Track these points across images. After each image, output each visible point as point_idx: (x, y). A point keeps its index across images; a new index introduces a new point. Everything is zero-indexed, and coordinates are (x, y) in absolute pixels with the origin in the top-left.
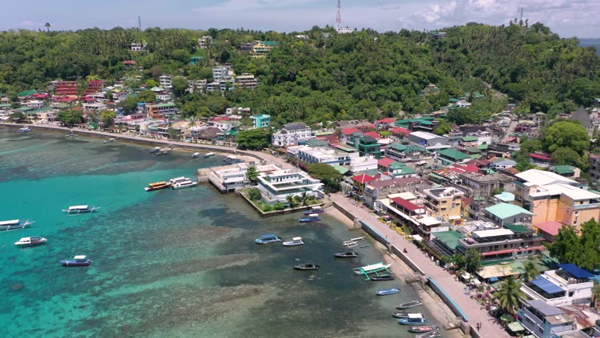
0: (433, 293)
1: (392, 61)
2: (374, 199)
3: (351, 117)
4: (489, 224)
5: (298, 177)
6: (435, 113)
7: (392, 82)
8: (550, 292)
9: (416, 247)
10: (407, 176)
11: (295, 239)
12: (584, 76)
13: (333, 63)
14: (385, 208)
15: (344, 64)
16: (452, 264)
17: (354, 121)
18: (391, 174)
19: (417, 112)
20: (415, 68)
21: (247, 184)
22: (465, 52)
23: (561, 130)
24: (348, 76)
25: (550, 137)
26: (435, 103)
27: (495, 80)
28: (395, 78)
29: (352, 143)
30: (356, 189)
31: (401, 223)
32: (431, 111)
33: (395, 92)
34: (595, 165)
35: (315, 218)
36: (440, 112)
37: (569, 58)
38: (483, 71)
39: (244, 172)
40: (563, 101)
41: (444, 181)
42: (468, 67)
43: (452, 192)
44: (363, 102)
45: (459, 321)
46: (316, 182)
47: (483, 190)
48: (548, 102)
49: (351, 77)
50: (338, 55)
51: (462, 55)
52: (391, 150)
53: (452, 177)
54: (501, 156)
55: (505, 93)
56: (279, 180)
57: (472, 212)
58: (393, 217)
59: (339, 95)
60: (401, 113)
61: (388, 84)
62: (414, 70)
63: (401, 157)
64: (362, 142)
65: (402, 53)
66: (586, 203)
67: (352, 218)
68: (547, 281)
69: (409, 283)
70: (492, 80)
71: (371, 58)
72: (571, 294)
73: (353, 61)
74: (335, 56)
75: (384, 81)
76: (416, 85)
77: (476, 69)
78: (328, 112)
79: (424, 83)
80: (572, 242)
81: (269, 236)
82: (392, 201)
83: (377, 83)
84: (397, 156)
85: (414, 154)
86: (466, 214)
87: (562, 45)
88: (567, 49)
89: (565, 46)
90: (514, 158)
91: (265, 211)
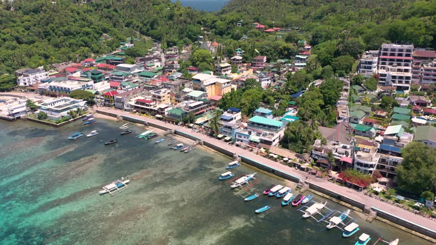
0: (179, 136)
1: (73, 19)
2: (123, 103)
3: (60, 61)
4: (192, 101)
5: (64, 101)
6: (114, 52)
7: (78, 34)
8: (229, 119)
9: (159, 121)
10: (134, 88)
11: (93, 132)
12: (190, 24)
13: (27, 22)
14: (132, 106)
15: (36, 23)
16: (181, 123)
17: (63, 63)
18: (125, 89)
19: (102, 53)
20: (91, 24)
21: (29, 111)
22: (115, 10)
23: (200, 54)
24: (44, 32)
25: (196, 58)
26: (112, 46)
27: (141, 29)
28: (79, 31)
29: (86, 76)
30: (108, 100)
31: (144, 111)
32: (111, 52)
33: (82, 41)
34: (218, 69)
35: (92, 120)
36: (116, 52)
37: (180, 13)
38: (131, 23)
39: (25, 104)
40: (182, 39)
41: (153, 88)
42: (121, 20)
43: (166, 91)
44: (63, 49)
45: (198, 142)
46: (81, 101)
47: (175, 88)
48: (176, 40)
49: (47, 32)
50: (29, 16)
51: (115, 13)
52: (114, 76)
53: (158, 85)
54: (171, 71)
55: (149, 36)
56: (53, 104)
57: (177, 99)
58: (138, 110)
59: (43, 46)
60: (93, 55)
61: (75, 36)
62: (91, 25)
63: (122, 79)
64: (93, 74)
65: (78, 14)
66: (226, 84)
67: (115, 116)
68: (225, 116)
69: (165, 135)
70: (139, 29)
71: (57, 17)
72: (235, 119)
73: (43, 21)
74: (26, 17)
75: (72, 34)
76: (96, 35)
77: (126, 22)
78: (40, 59)
79: (99, 33)
80: (228, 100)
81: (75, 134)
82: (135, 102)
83: (66, 35)
84: (118, 79)
85: (129, 76)
86: (173, 101)
87: (174, 5)
88: (177, 8)
89: (176, 6)
90: (179, 71)
91: (57, 123)
